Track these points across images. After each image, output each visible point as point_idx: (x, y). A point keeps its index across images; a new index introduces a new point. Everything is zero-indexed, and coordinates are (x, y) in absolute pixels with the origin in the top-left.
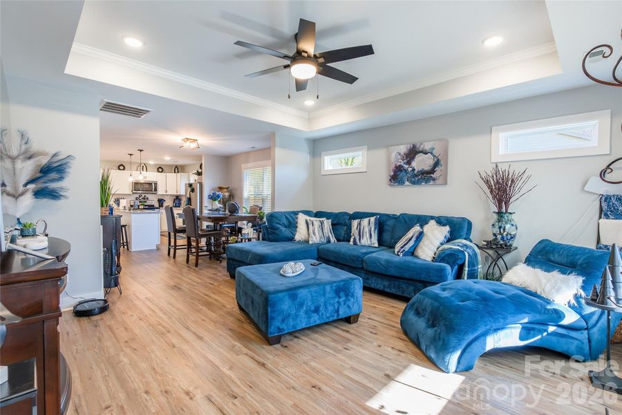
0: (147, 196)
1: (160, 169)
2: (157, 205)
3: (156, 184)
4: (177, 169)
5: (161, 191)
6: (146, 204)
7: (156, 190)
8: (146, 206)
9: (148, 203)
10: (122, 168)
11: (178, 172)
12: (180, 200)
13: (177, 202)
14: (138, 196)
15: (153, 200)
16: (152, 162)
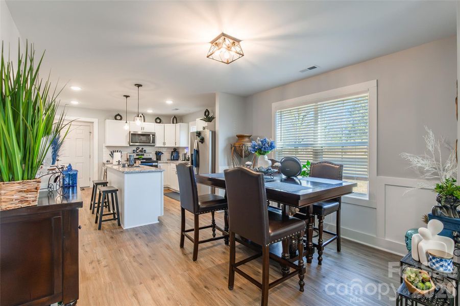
0: (145, 148)
1: (158, 120)
2: (154, 159)
3: (154, 135)
4: (176, 119)
5: (159, 143)
6: (143, 157)
7: (154, 142)
8: (143, 159)
9: (146, 156)
10: (118, 118)
11: (177, 123)
12: (178, 153)
13: (175, 154)
14: (135, 148)
15: (150, 153)
16: (150, 111)
